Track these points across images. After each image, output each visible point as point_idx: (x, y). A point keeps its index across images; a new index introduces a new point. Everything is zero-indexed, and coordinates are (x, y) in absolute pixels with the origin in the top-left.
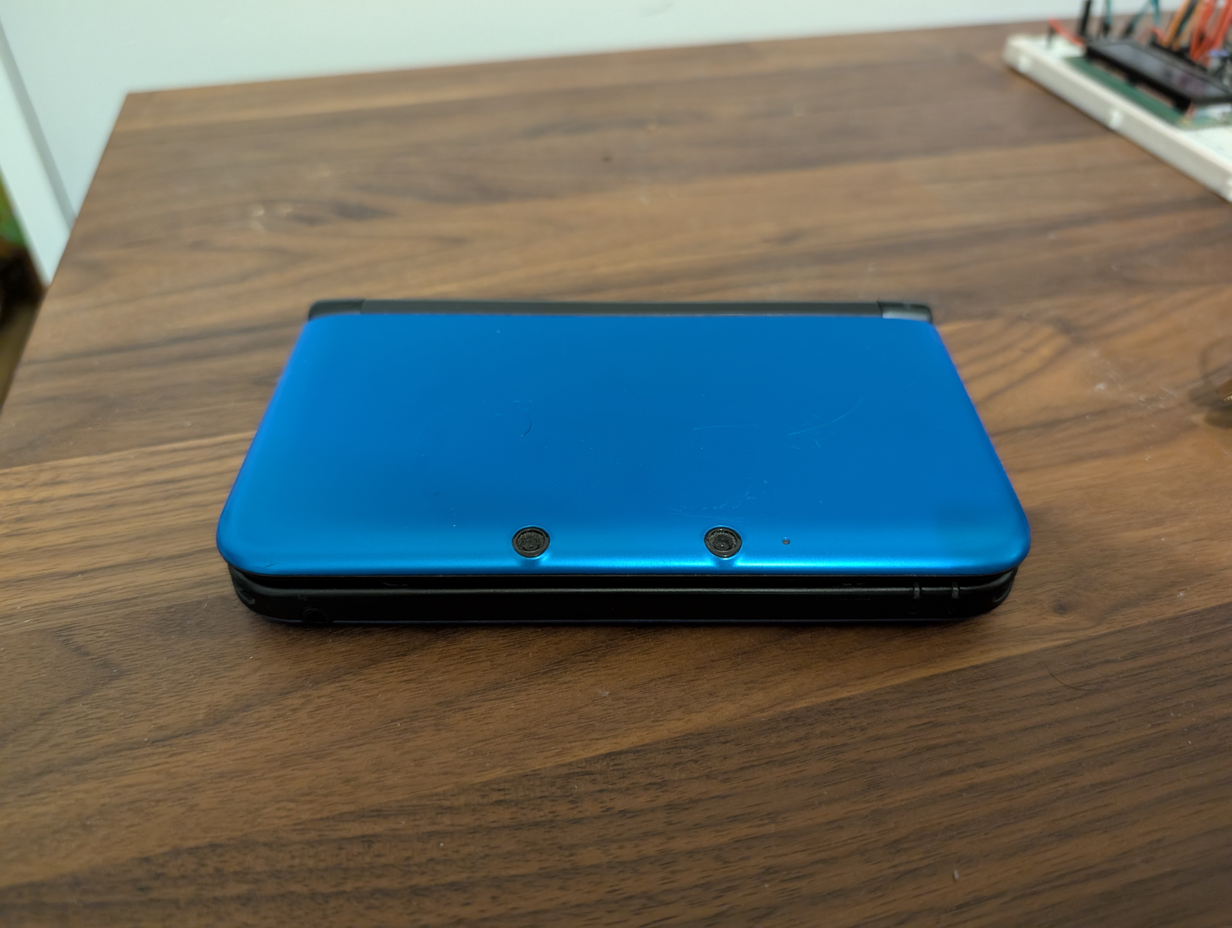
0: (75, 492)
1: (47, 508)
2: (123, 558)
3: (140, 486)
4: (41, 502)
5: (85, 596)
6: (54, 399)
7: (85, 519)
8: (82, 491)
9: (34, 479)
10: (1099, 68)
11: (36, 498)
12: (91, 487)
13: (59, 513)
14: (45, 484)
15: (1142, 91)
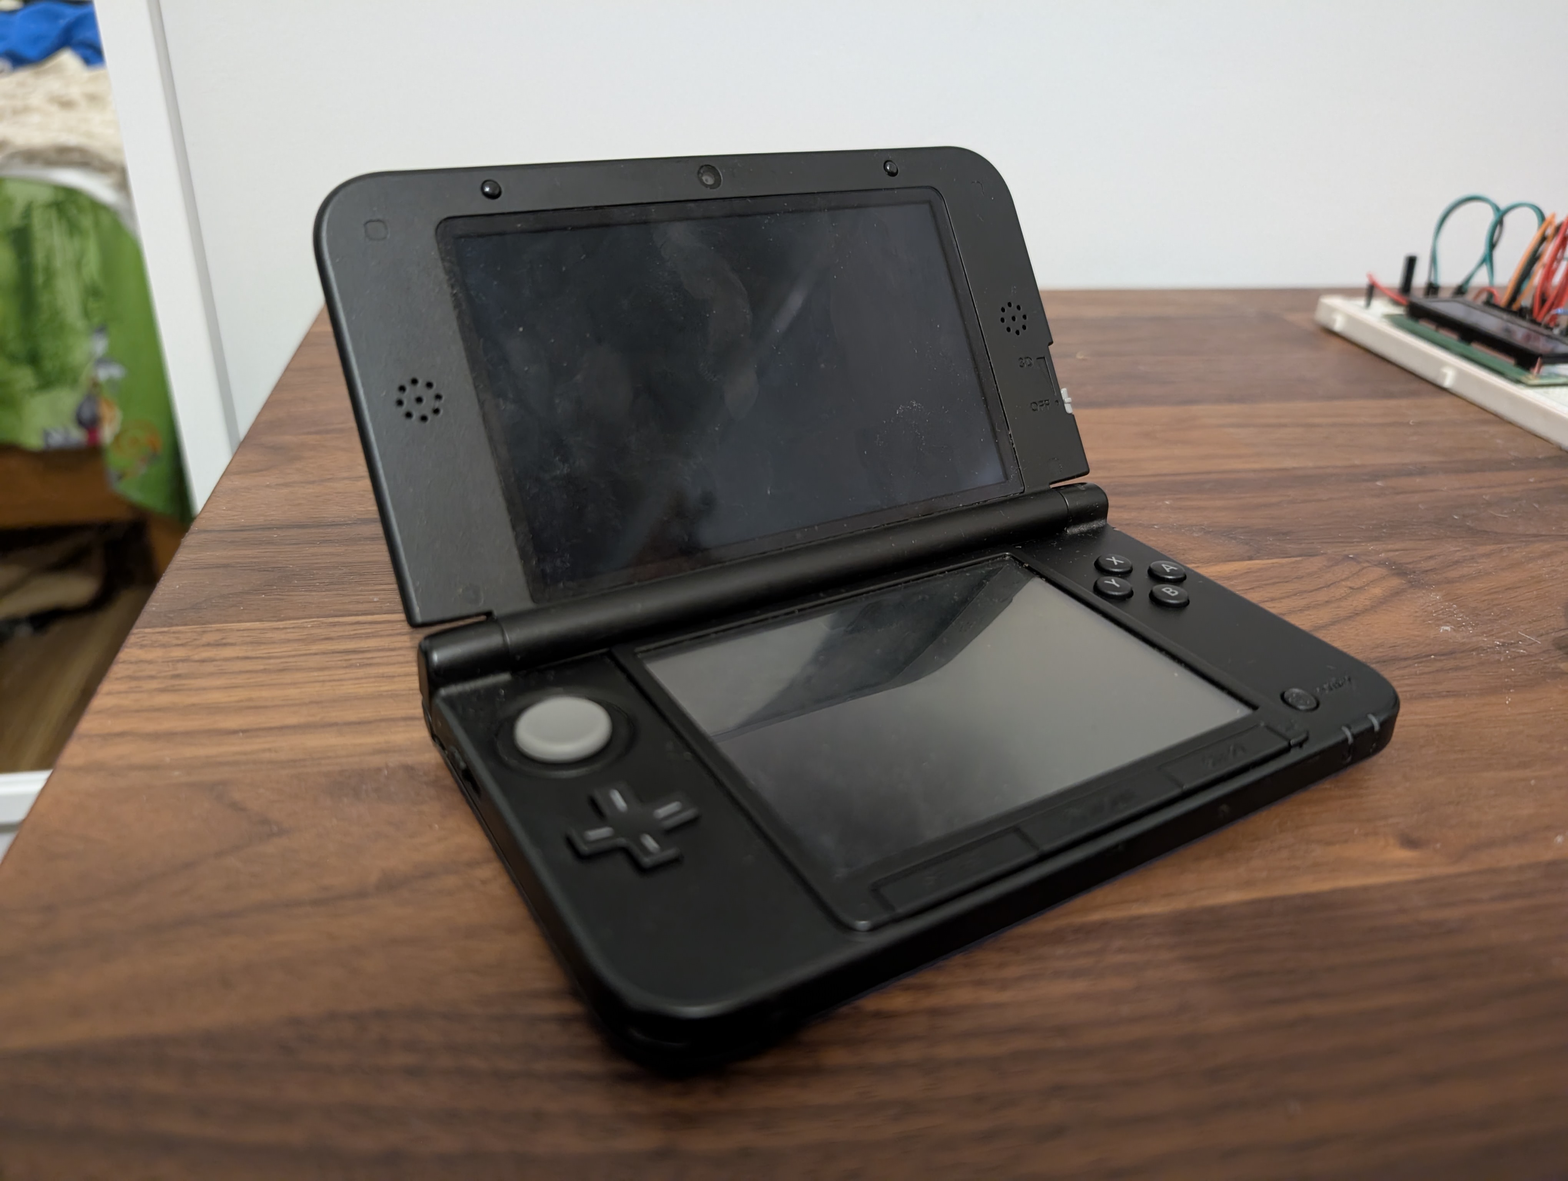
0: (242, 654)
1: (210, 668)
2: (293, 720)
3: (316, 654)
4: (203, 661)
5: (245, 753)
6: (226, 566)
7: (251, 681)
8: (249, 654)
9: (195, 639)
10: (1426, 326)
11: (196, 657)
12: (262, 651)
13: (222, 673)
14: (208, 645)
15: (1477, 349)
